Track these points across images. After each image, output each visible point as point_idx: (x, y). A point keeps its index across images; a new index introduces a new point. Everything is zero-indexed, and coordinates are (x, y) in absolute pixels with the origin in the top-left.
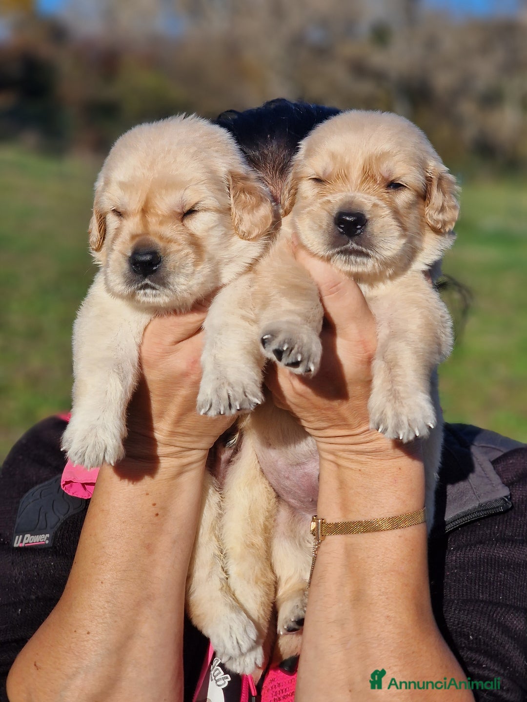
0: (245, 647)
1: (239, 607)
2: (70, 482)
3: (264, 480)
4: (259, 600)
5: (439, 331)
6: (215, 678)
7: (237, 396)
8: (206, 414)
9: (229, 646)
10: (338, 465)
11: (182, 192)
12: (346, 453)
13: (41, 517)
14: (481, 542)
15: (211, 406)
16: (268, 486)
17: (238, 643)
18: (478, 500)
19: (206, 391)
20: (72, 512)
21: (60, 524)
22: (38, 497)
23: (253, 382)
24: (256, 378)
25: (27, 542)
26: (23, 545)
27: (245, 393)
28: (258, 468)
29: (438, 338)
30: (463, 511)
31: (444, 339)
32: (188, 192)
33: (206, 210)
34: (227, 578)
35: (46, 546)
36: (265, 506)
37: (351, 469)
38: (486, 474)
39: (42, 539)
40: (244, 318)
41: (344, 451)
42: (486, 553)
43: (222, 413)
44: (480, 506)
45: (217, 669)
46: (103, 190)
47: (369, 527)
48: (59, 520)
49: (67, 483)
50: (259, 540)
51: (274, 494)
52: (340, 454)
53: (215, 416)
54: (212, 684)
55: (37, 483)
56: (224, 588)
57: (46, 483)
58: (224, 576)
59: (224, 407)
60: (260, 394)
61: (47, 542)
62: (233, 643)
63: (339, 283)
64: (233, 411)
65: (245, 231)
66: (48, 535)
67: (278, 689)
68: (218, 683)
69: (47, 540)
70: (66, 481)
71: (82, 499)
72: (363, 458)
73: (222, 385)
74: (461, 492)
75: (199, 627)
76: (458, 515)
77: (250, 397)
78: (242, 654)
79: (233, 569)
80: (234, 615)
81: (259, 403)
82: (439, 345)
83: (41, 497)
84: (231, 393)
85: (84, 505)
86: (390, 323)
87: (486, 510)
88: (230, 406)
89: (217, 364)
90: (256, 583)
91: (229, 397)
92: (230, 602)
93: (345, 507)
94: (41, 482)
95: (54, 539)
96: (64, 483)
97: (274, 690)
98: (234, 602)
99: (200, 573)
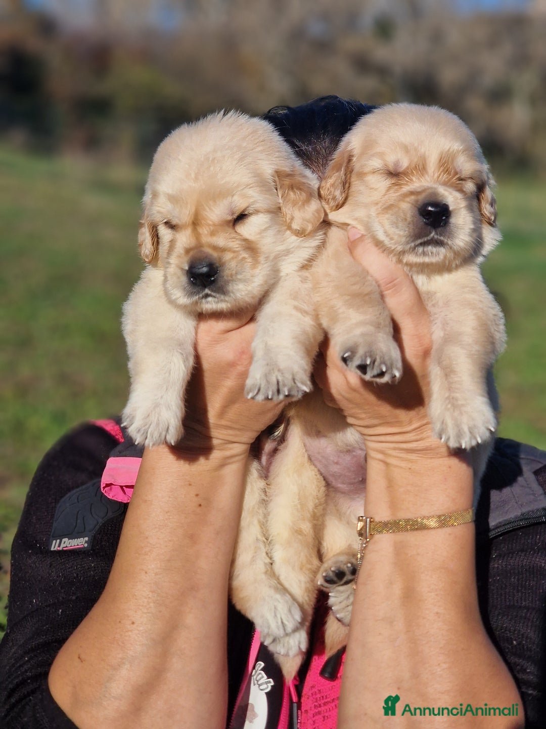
0: (290, 626)
1: (283, 589)
2: (111, 484)
3: (313, 467)
4: (303, 585)
5: (492, 330)
6: (257, 683)
7: (286, 382)
8: (253, 398)
9: (273, 626)
10: (387, 464)
11: (229, 199)
12: (397, 451)
13: (79, 521)
14: (522, 551)
15: (259, 390)
16: (317, 473)
17: (282, 622)
18: (520, 508)
19: (256, 376)
20: (110, 515)
21: (99, 527)
22: (76, 501)
23: (303, 370)
24: (306, 367)
25: (65, 546)
26: (60, 549)
27: (294, 380)
28: (306, 456)
29: (492, 337)
30: (505, 518)
31: (497, 338)
32: (236, 198)
33: (257, 212)
34: (272, 564)
35: (85, 549)
36: (315, 493)
37: (401, 467)
38: (528, 484)
39: (80, 543)
40: (297, 308)
41: (395, 449)
42: (528, 561)
43: (270, 397)
44: (522, 514)
45: (260, 673)
46: (152, 203)
47: (416, 526)
48: (98, 523)
49: (107, 485)
50: (307, 527)
51: (323, 483)
52: (390, 452)
53: (263, 400)
54: (254, 689)
55: (73, 488)
56: (268, 572)
57: (84, 487)
58: (268, 561)
59: (273, 392)
60: (309, 383)
61: (86, 545)
62: (277, 622)
63: (396, 279)
64: (281, 397)
65: (299, 229)
66: (86, 539)
67: (318, 696)
68: (262, 687)
69: (85, 543)
70: (106, 484)
71: (120, 503)
72: (413, 456)
73: (272, 371)
74: (503, 500)
75: (243, 612)
76: (500, 523)
77: (299, 385)
78: (287, 635)
79: (279, 555)
80: (278, 596)
81: (308, 390)
82: (493, 343)
83: (78, 502)
84: (280, 379)
85: (123, 508)
86: (445, 324)
87: (527, 519)
88: (278, 391)
89: (268, 350)
90: (301, 569)
91: (278, 383)
92: (274, 584)
93: (393, 505)
94: (78, 487)
95: (94, 542)
96: (105, 485)
97: (314, 696)
98: (279, 586)
99: (243, 557)
